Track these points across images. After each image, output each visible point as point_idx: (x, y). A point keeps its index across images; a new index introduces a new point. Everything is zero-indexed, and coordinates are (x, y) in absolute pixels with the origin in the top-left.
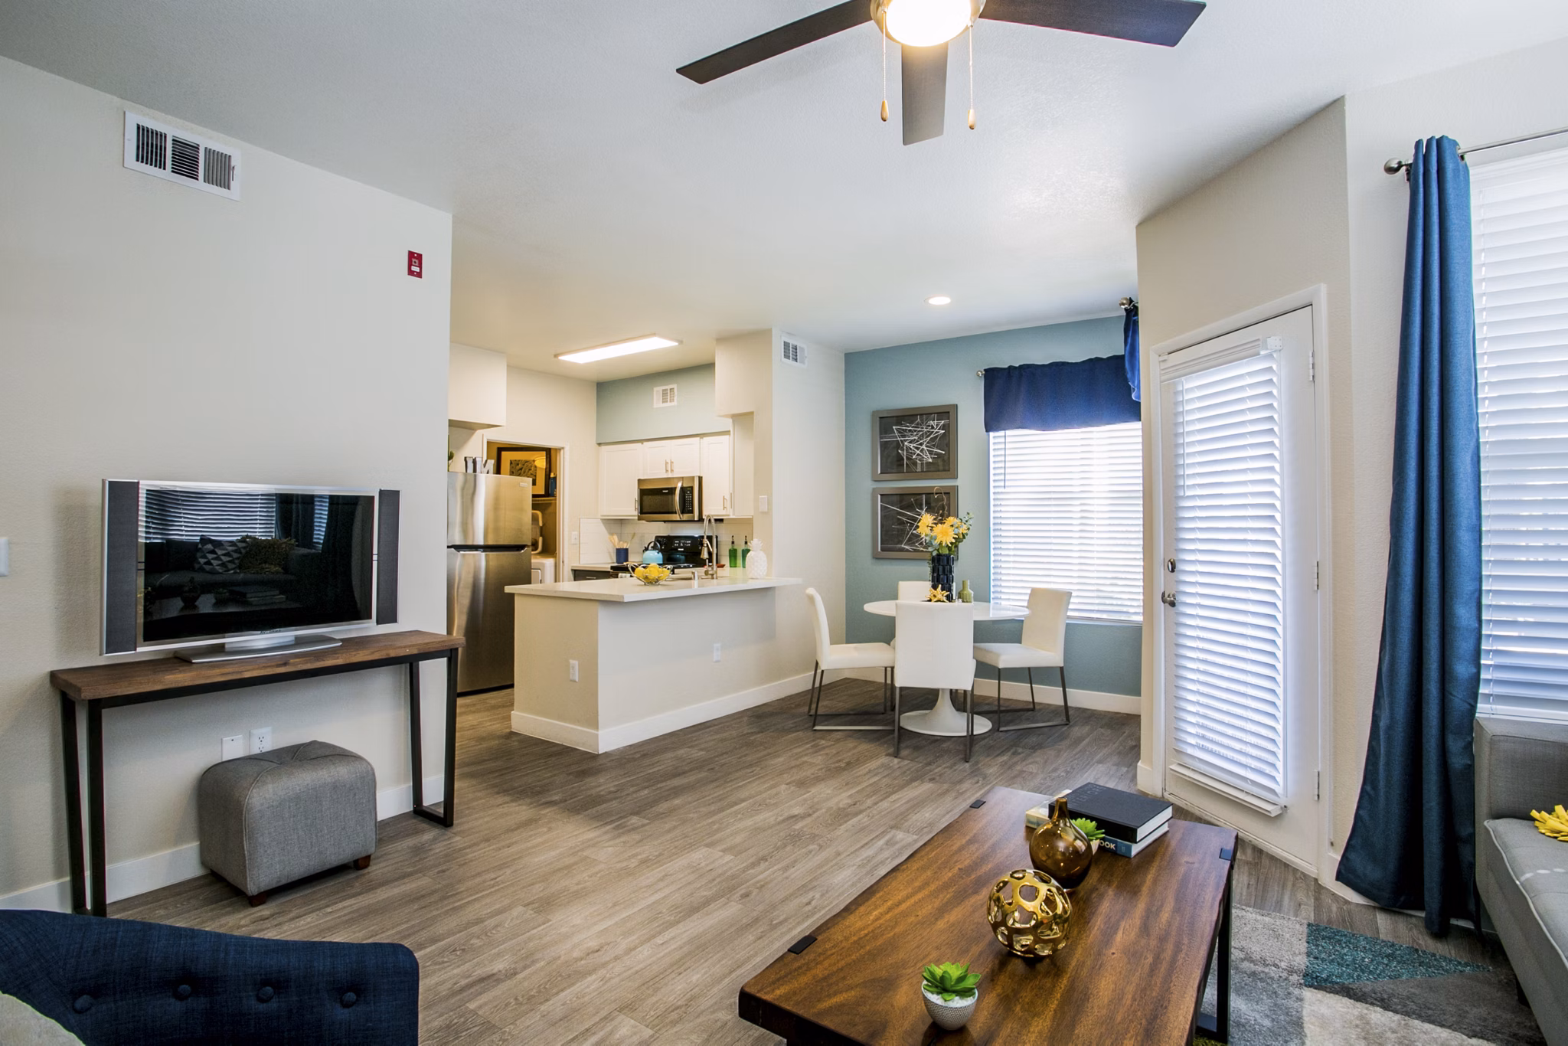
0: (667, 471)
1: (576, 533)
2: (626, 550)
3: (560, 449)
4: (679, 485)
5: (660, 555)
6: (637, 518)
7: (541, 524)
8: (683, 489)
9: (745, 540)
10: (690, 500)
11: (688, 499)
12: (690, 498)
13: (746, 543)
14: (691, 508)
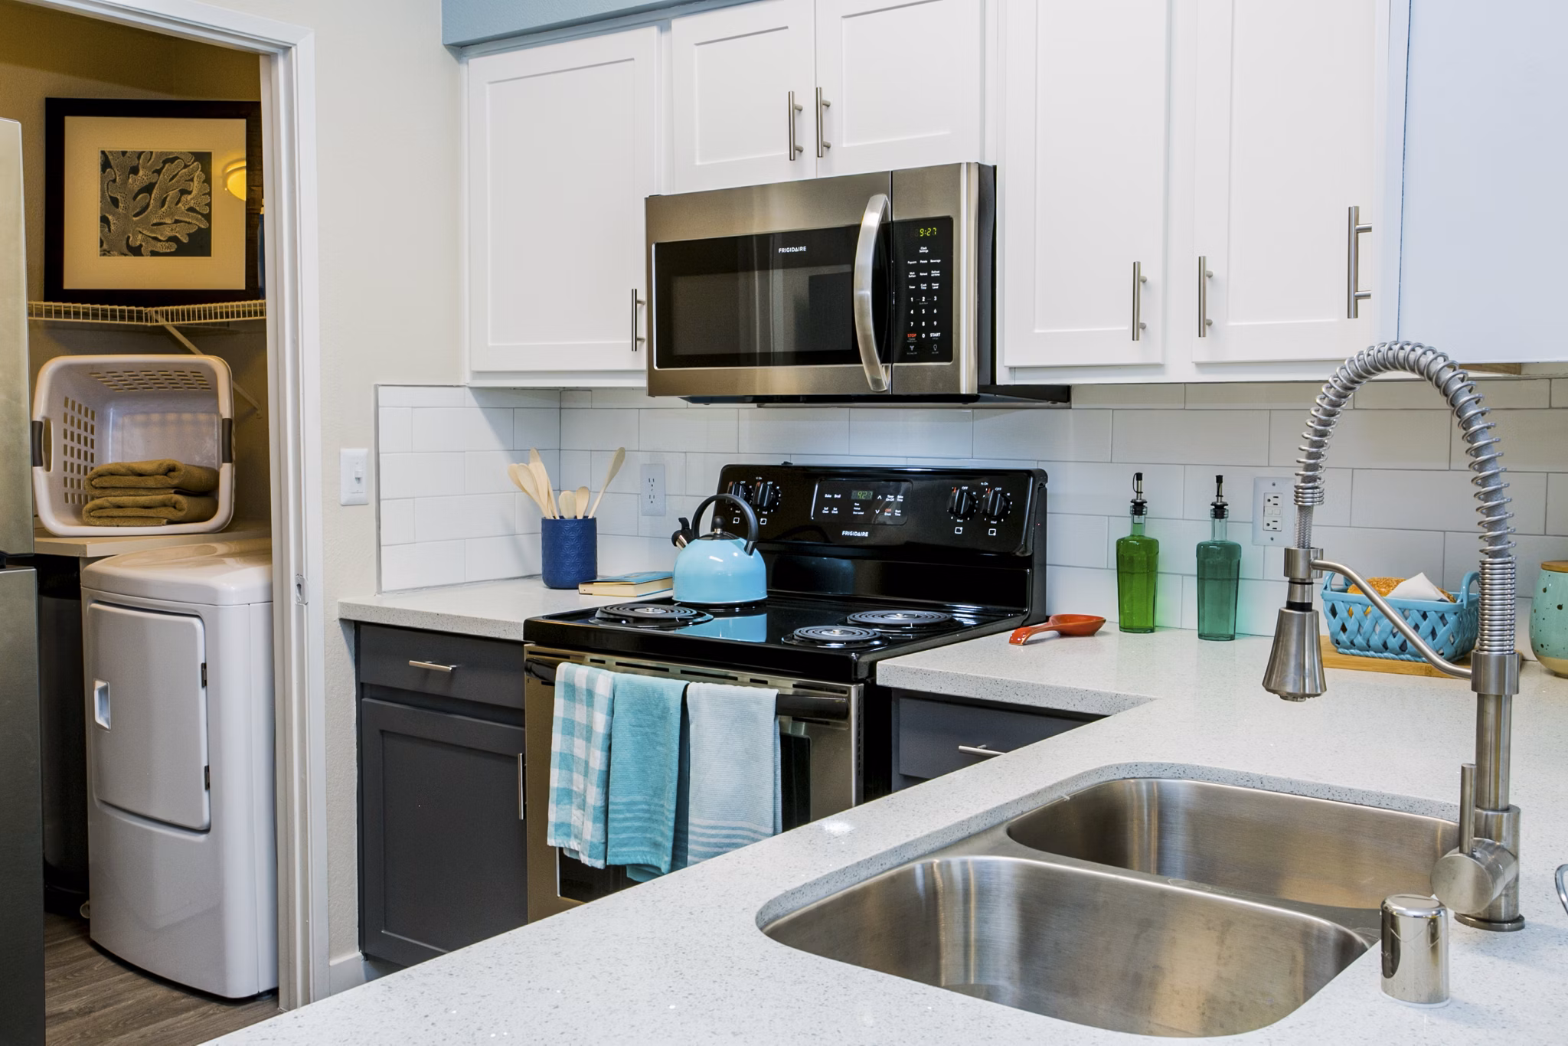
0: (795, 151)
1: (363, 452)
2: (587, 528)
3: (271, 57)
4: (871, 221)
5: (756, 563)
6: (643, 383)
7: (226, 410)
8: (886, 230)
9: (1215, 499)
10: (929, 292)
11: (924, 286)
12: (929, 280)
13: (1219, 511)
14: (938, 334)
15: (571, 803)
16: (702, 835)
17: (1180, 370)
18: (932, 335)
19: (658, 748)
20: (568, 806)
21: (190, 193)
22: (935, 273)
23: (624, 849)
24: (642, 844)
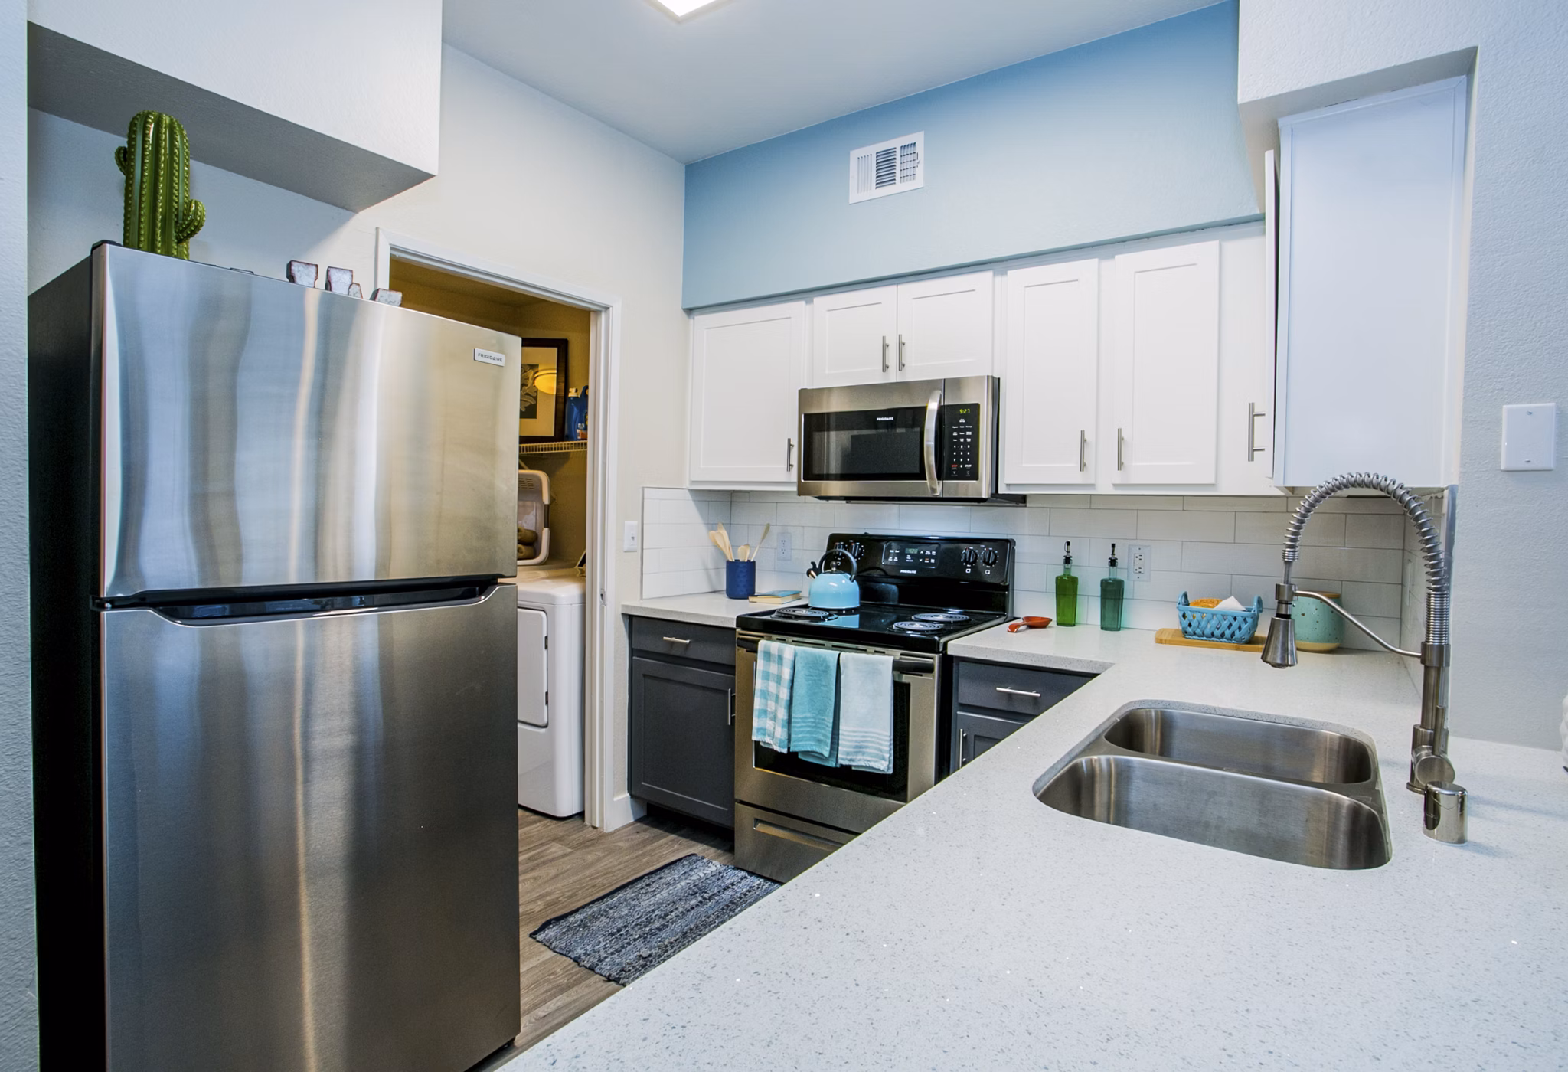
0: (886, 367)
1: (636, 523)
2: (751, 566)
3: (597, 313)
4: (933, 406)
5: (854, 587)
6: (795, 489)
7: (546, 500)
8: (942, 411)
9: (1111, 556)
10: (965, 443)
11: (962, 440)
12: (965, 437)
13: (1113, 562)
14: (970, 466)
15: (766, 717)
16: (848, 736)
17: (1104, 488)
18: (966, 466)
19: (822, 688)
20: (764, 719)
21: (527, 385)
22: (969, 433)
23: (800, 743)
24: (810, 740)
